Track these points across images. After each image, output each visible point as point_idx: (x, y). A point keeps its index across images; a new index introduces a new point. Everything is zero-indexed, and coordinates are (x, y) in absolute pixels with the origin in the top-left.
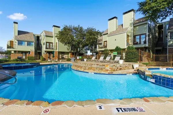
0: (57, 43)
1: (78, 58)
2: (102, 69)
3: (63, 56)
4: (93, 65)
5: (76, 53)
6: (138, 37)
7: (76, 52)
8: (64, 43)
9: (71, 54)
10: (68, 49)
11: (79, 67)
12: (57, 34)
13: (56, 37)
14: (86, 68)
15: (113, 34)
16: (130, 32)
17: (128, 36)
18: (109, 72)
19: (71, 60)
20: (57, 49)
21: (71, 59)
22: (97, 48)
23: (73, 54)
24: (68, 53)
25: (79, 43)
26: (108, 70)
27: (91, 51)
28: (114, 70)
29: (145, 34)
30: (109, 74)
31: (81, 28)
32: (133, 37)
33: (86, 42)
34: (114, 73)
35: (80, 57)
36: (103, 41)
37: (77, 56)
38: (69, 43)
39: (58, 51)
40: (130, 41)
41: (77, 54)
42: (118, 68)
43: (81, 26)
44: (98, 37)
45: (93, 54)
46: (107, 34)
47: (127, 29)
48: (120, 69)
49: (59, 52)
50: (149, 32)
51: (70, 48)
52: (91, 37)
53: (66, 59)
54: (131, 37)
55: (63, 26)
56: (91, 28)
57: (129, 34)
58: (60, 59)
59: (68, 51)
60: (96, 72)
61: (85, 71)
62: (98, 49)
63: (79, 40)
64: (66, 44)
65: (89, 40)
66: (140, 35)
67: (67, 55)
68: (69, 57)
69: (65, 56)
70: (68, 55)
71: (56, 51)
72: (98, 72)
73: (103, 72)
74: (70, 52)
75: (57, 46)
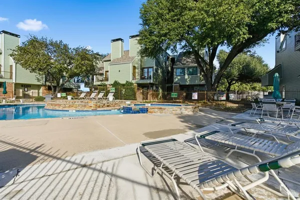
0: (11, 66)
1: (59, 95)
2: (85, 106)
3: (26, 93)
4: (76, 103)
5: (55, 87)
6: (146, 70)
7: (55, 85)
8: (31, 68)
9: (46, 90)
10: (38, 80)
11: (56, 105)
12: (14, 51)
13: (11, 55)
14: (66, 106)
15: (117, 62)
16: (137, 63)
17: (134, 68)
18: (92, 108)
19: (45, 99)
20: (11, 78)
21: (44, 97)
22: (95, 81)
23: (49, 88)
24: (38, 87)
25: (61, 71)
26: (91, 107)
27: (87, 84)
28: (99, 107)
29: (153, 67)
30: (93, 110)
31: (65, 46)
32: (141, 69)
33: (75, 70)
34: (98, 109)
35: (64, 94)
36: (105, 70)
37: (59, 92)
38: (40, 70)
39: (14, 81)
40: (137, 74)
41: (57, 89)
42: (104, 105)
43: (64, 42)
44: (97, 63)
45: (91, 90)
46: (110, 60)
47: (133, 58)
48: (108, 106)
49: (16, 84)
50: (156, 65)
51: (43, 78)
52: (83, 62)
53: (34, 97)
54: (138, 69)
55: (28, 37)
56: (84, 48)
57: (136, 66)
58: (20, 98)
59: (39, 83)
60: (77, 109)
61: (64, 109)
62: (96, 83)
63: (61, 67)
64: (33, 70)
65: (80, 68)
66: (148, 68)
67: (37, 91)
68: (41, 95)
69: (32, 92)
70: (39, 90)
71: (10, 81)
72: (81, 109)
73: (85, 109)
74: (42, 85)
75: (11, 73)
